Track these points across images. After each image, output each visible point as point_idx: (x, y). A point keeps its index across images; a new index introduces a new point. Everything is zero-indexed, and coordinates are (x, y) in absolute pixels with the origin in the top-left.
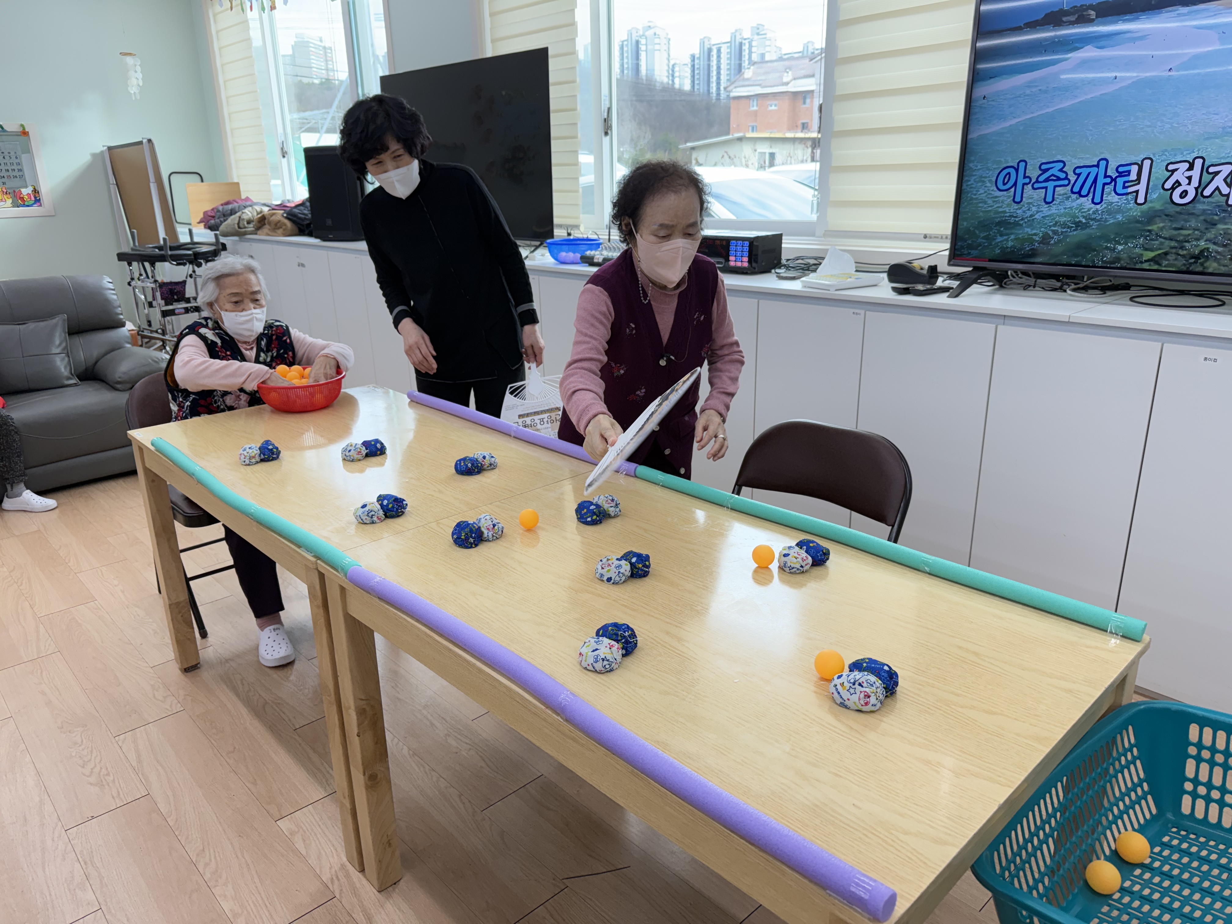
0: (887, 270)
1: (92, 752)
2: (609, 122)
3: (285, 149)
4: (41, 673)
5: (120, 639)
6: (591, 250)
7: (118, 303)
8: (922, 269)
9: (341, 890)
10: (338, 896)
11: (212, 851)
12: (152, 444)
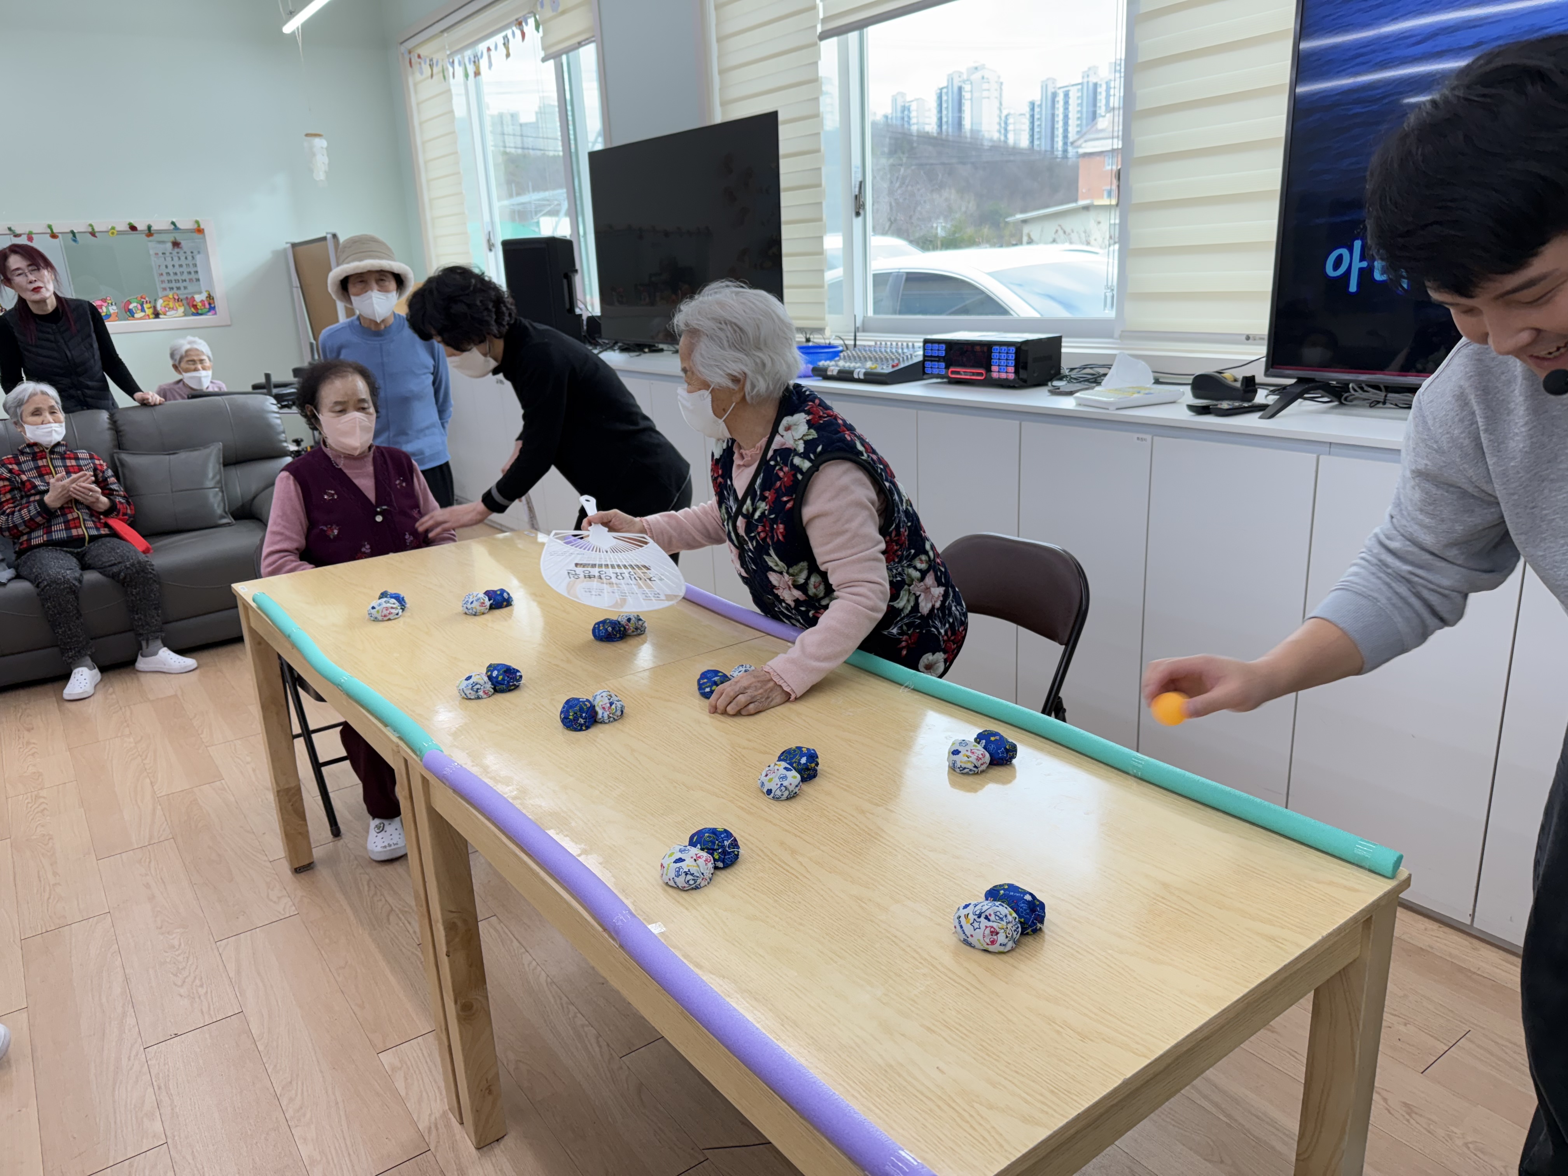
0: (1190, 382)
1: (188, 958)
2: (862, 200)
3: (493, 241)
4: (150, 862)
5: (241, 827)
6: (826, 360)
7: (281, 429)
8: (1236, 380)
9: (438, 1142)
10: (433, 1149)
11: (300, 1083)
12: (254, 600)
